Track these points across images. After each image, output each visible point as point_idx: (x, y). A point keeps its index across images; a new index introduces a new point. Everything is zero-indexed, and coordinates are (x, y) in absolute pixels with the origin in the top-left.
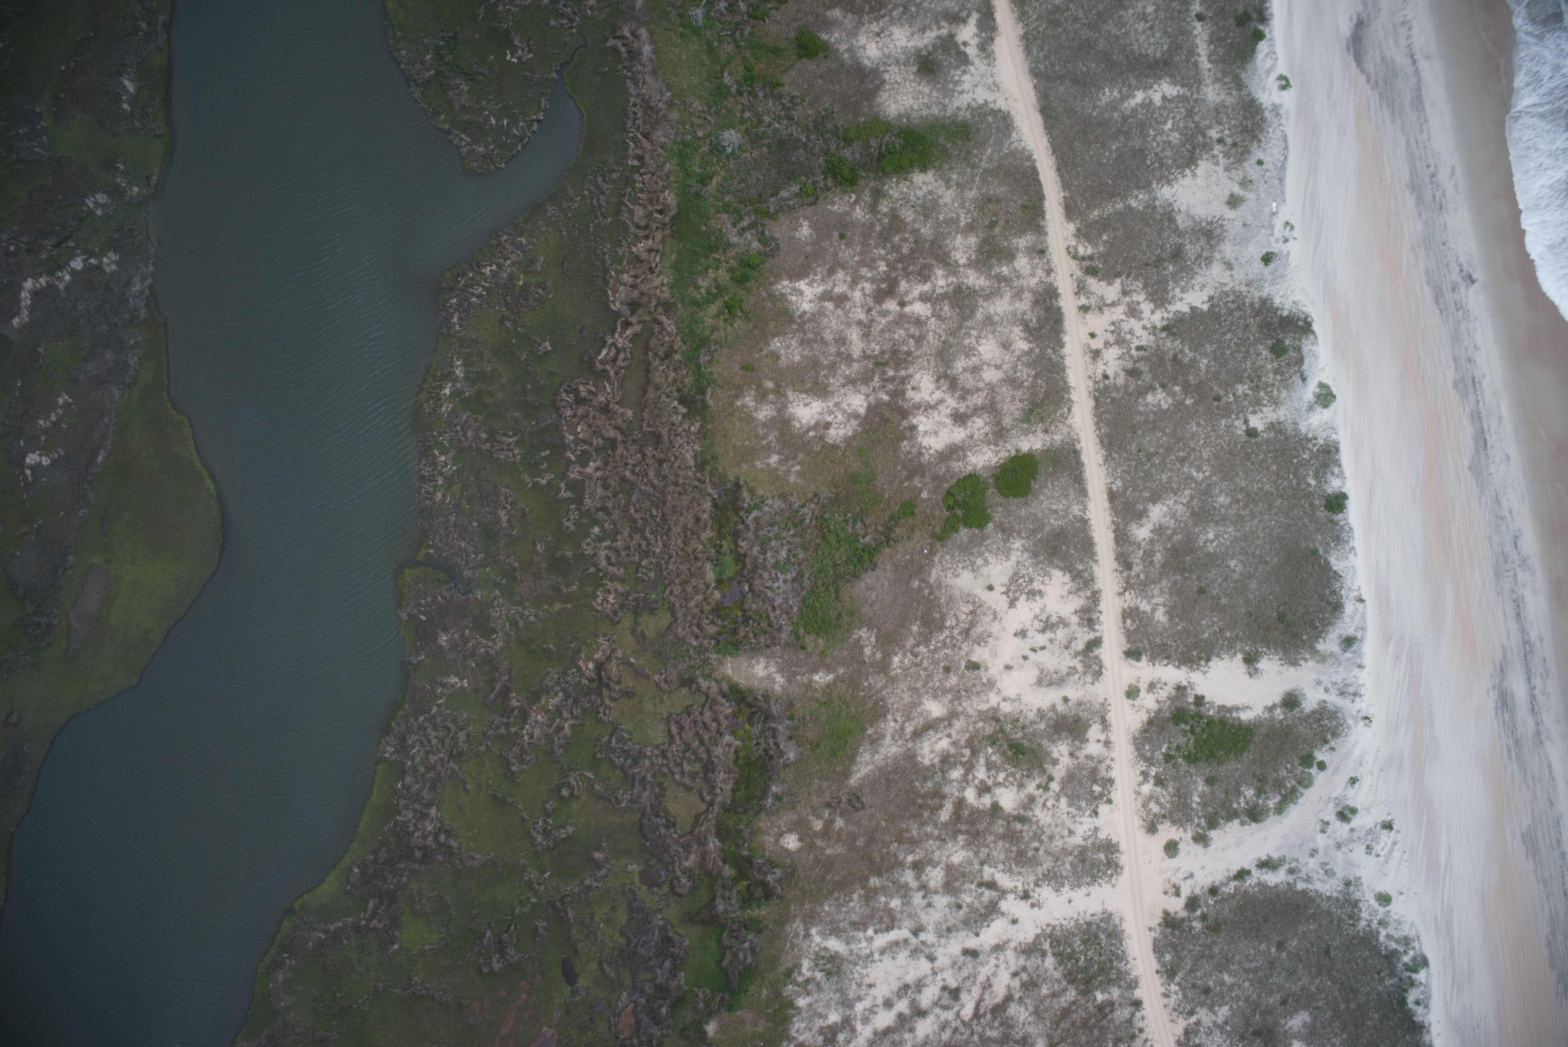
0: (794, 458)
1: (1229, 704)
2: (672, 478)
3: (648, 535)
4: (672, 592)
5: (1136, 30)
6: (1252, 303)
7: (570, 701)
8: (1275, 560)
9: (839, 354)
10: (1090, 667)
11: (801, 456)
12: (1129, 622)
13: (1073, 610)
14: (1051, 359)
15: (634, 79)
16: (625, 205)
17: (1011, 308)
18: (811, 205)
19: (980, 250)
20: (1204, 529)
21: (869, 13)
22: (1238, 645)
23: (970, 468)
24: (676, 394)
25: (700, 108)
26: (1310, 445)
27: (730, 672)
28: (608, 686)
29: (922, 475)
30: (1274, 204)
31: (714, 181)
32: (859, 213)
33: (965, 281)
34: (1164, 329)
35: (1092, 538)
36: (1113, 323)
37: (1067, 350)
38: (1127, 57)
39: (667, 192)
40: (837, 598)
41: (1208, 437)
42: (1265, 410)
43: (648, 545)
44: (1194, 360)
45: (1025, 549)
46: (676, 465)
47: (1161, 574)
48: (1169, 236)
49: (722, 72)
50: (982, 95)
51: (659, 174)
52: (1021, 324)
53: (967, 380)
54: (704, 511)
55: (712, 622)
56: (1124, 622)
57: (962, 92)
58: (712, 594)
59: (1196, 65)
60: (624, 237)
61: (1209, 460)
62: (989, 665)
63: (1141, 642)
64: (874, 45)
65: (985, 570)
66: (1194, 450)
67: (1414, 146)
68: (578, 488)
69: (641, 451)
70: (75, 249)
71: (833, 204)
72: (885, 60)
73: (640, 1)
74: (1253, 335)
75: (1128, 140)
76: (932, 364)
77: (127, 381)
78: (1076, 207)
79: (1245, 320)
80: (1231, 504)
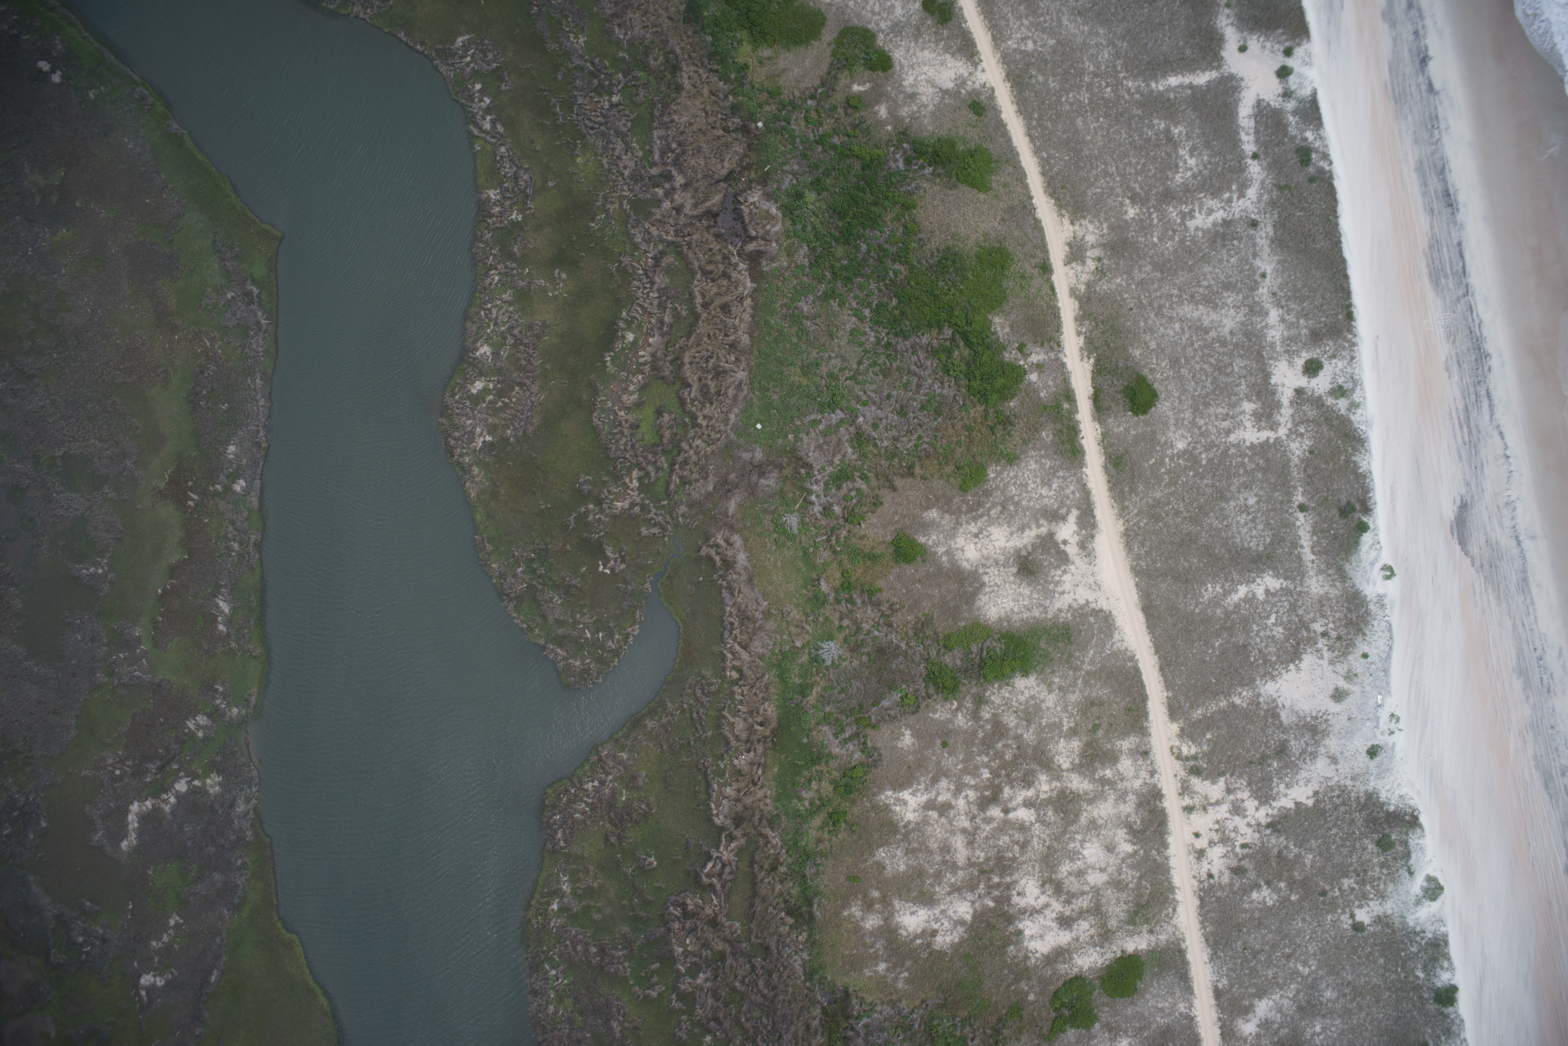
0: (902, 966)
2: (781, 987)
5: (1238, 522)
6: (1358, 798)
9: (944, 862)
11: (908, 963)
14: (1155, 860)
15: (730, 588)
16: (725, 717)
17: (1115, 811)
18: (913, 713)
19: (1083, 754)
20: (1311, 1022)
21: (966, 513)
23: (1076, 970)
24: (783, 905)
25: (798, 617)
26: (1418, 938)
30: (1380, 697)
31: (814, 692)
32: (961, 720)
33: (1069, 785)
34: (1268, 826)
35: (1199, 1034)
36: (1217, 822)
37: (1171, 851)
38: (1229, 551)
39: (767, 704)
41: (1314, 932)
42: (1371, 903)
44: (1298, 856)
46: (785, 975)
48: (1274, 733)
49: (819, 580)
50: (1083, 595)
51: (758, 685)
52: (1126, 827)
53: (1073, 885)
54: (814, 1018)
57: (1063, 593)
59: (1299, 557)
60: (727, 751)
61: (1315, 955)
64: (972, 546)
66: (1299, 946)
67: (1520, 629)
68: (689, 999)
69: (750, 962)
70: (179, 771)
71: (935, 711)
72: (984, 562)
73: (732, 506)
74: (1359, 829)
75: (1231, 636)
76: (1037, 869)
77: (236, 901)
78: (1180, 707)
79: (1351, 814)
80: (1338, 998)
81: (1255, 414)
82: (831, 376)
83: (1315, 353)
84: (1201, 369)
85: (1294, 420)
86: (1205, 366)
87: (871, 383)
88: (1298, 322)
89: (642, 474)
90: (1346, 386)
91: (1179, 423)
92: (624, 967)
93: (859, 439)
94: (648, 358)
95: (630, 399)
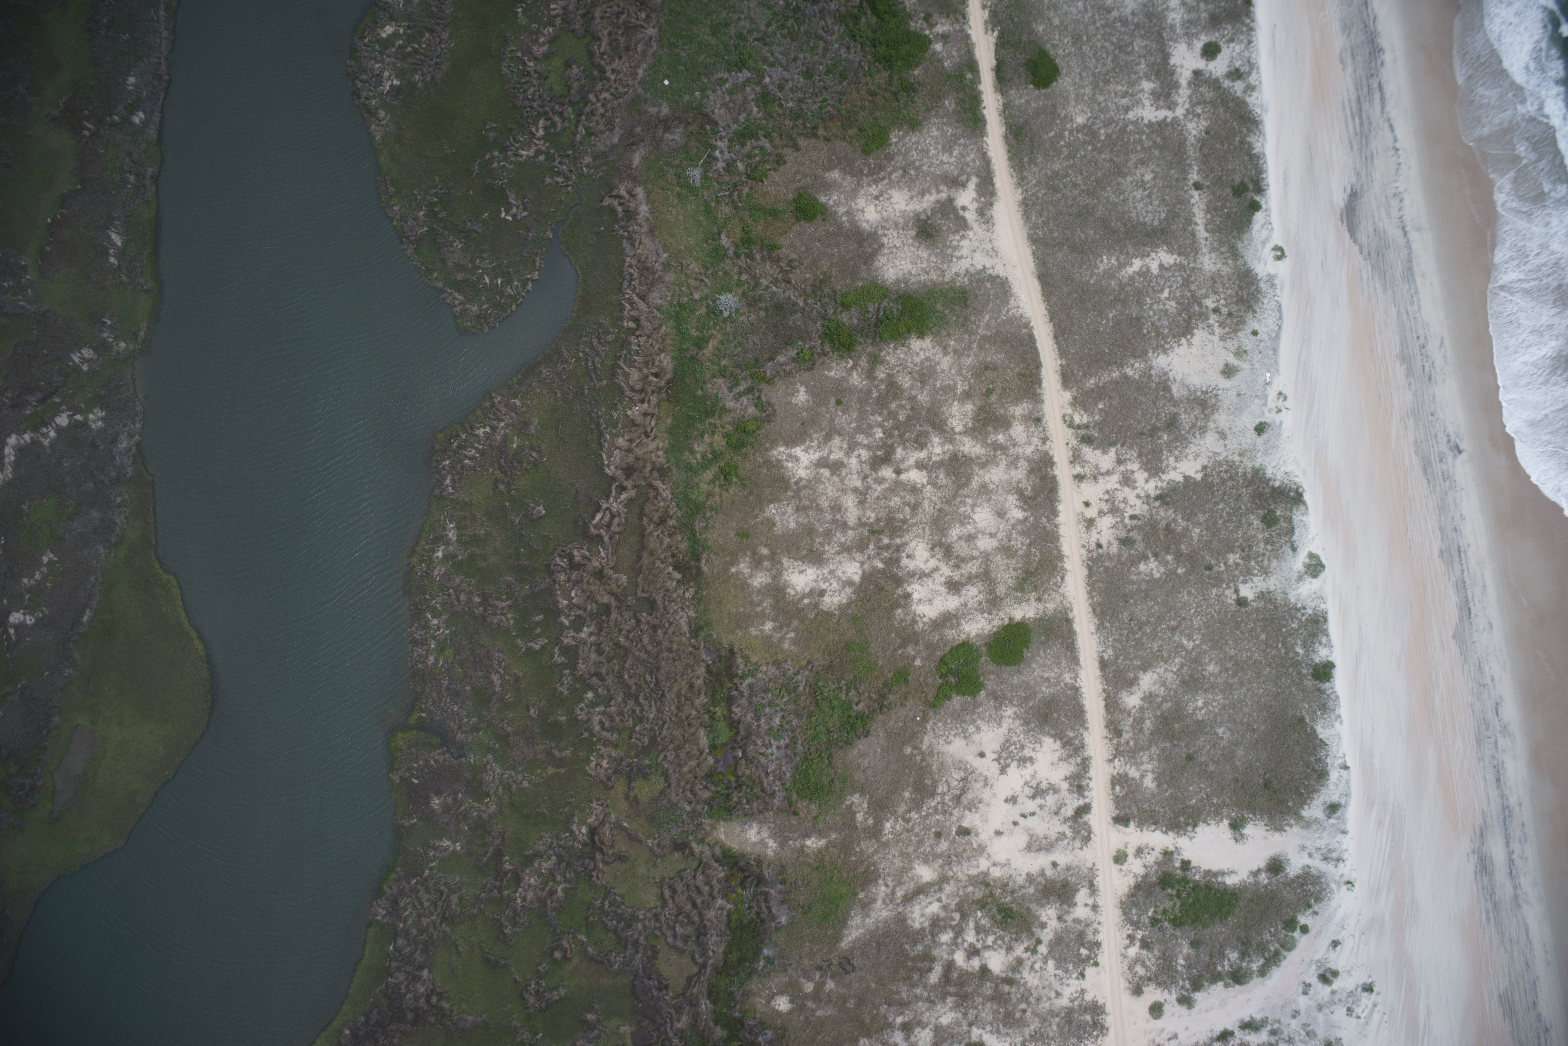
0: (789, 626)
1: (1215, 869)
2: (666, 644)
3: (642, 701)
4: (665, 757)
5: (1134, 198)
6: (1245, 473)
7: (563, 865)
8: (1263, 728)
9: (834, 521)
10: (1079, 832)
11: (795, 623)
12: (1118, 788)
13: (1063, 777)
14: (1045, 528)
15: (630, 239)
16: (621, 368)
17: (1006, 476)
18: (808, 370)
19: (976, 418)
20: (1193, 696)
21: (868, 175)
22: (1225, 811)
23: (964, 636)
24: (670, 560)
25: (697, 270)
26: (1299, 615)
27: (722, 836)
28: (601, 851)
29: (916, 643)
30: (1268, 375)
31: (711, 345)
32: (856, 379)
33: (962, 449)
34: (1157, 498)
35: (1083, 705)
36: (1107, 492)
37: (1061, 519)
38: (1125, 225)
39: (663, 355)
40: (830, 764)
41: (1199, 606)
42: (1255, 579)
43: (642, 710)
44: (1186, 530)
45: (1017, 717)
46: (670, 631)
47: (1150, 741)
48: (1164, 405)
49: (719, 233)
50: (980, 261)
51: (655, 336)
52: (1016, 493)
53: (962, 548)
54: (698, 678)
55: (706, 787)
56: (1113, 788)
57: (960, 258)
58: (705, 759)
59: (1193, 234)
60: (620, 401)
61: (1199, 629)
62: (980, 830)
63: (1130, 808)
64: (872, 208)
65: (976, 738)
66: (1184, 619)
67: (1405, 317)
68: (572, 653)
69: (635, 617)
70: (60, 404)
71: (830, 369)
72: (884, 224)
73: (637, 159)
74: (1245, 505)
75: (1125, 308)
76: (927, 531)
77: (113, 539)
78: (1073, 375)
79: (1237, 490)
80: (1220, 672)
81: (1153, 93)
82: (740, 37)
83: (1213, 37)
84: (1102, 47)
85: (1191, 101)
86: (1107, 44)
87: (779, 45)
88: (1198, 5)
89: (549, 123)
90: (1242, 69)
91: (1079, 99)
92: (507, 619)
93: (765, 98)
94: (559, 11)
95: (539, 50)
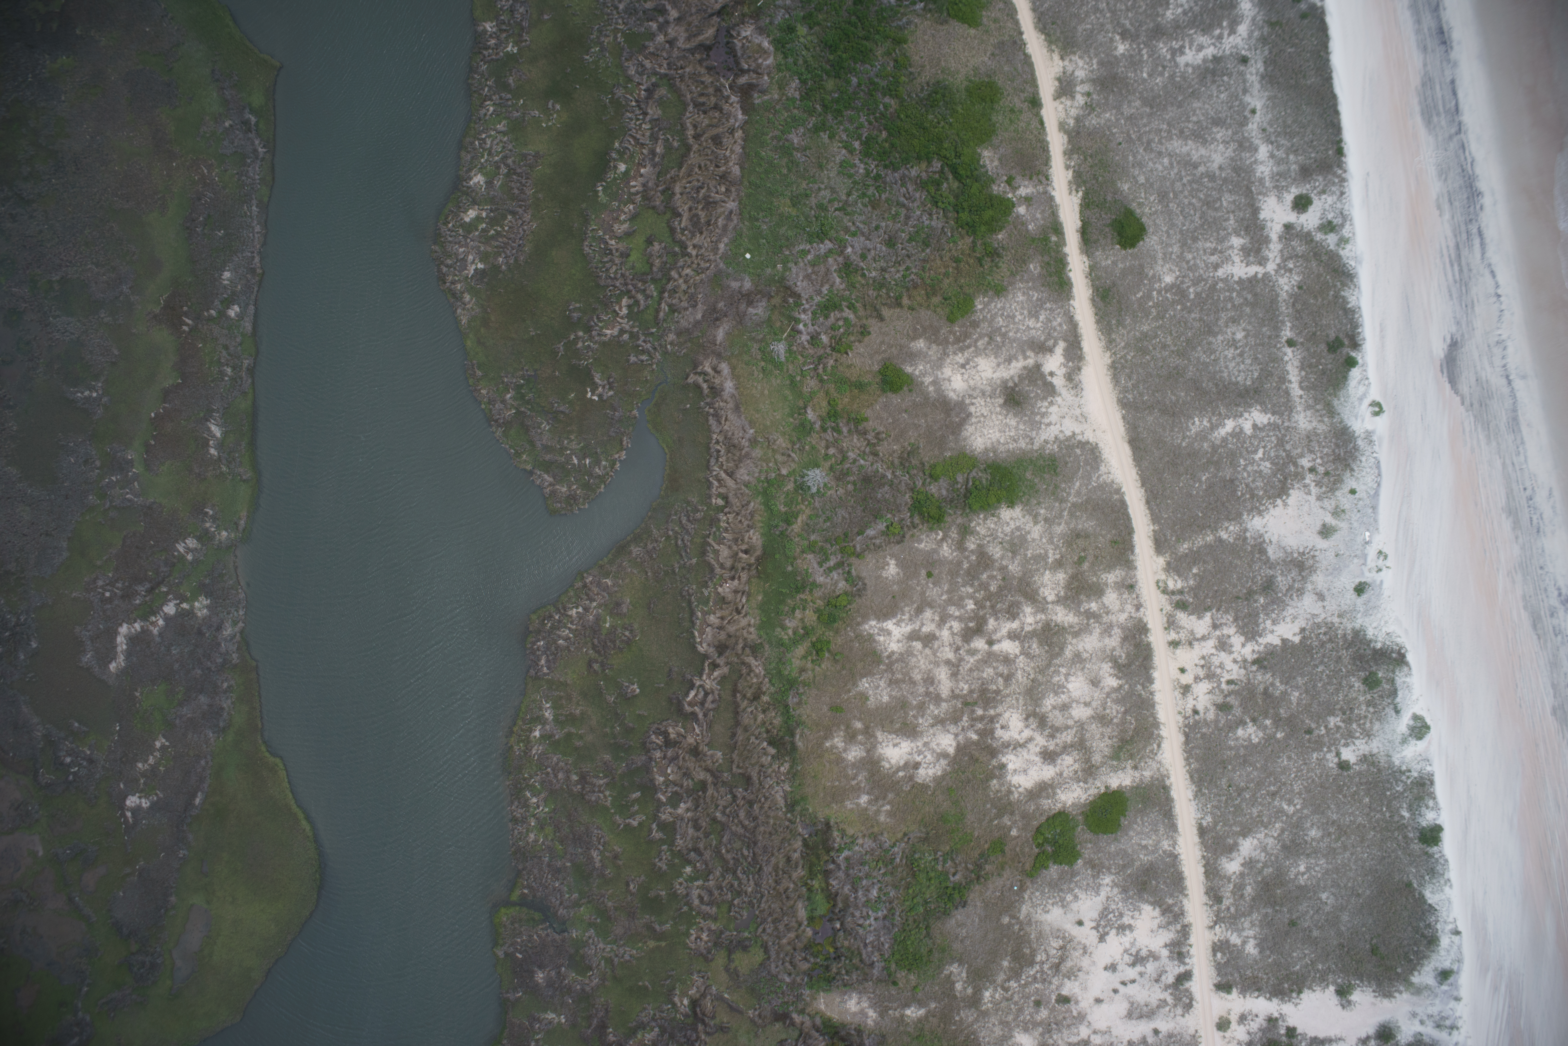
0: (884, 798)
1: (1322, 1035)
2: (762, 818)
3: (740, 875)
4: (764, 930)
5: (1226, 357)
6: (1345, 635)
7: (666, 1036)
8: (1368, 892)
9: (928, 694)
10: (1180, 999)
11: (890, 796)
12: (1219, 955)
13: (1162, 944)
14: (1140, 695)
15: (716, 416)
16: (710, 545)
17: (1100, 644)
18: (898, 543)
19: (1068, 587)
20: (1295, 861)
21: (954, 344)
22: (1331, 977)
23: (1059, 805)
24: (765, 735)
25: (784, 445)
26: (1404, 778)
27: (822, 1007)
28: (703, 1022)
29: (1012, 813)
30: (1367, 534)
31: (799, 520)
32: (946, 551)
33: (1054, 618)
34: (1254, 662)
35: (1182, 872)
36: (1203, 658)
37: (1156, 686)
38: (1217, 385)
39: (752, 532)
40: (928, 935)
41: (1299, 770)
42: (1357, 742)
43: (740, 884)
44: (1285, 693)
45: (1115, 884)
46: (766, 806)
47: (1252, 907)
48: (1260, 568)
49: (805, 408)
50: (1069, 427)
51: (743, 512)
52: (1111, 661)
53: (1057, 719)
54: (795, 851)
55: (805, 959)
56: (1214, 955)
57: (1049, 424)
58: (804, 931)
59: (1287, 392)
60: (711, 579)
61: (1300, 794)
62: (1080, 998)
63: (1232, 975)
64: (959, 377)
65: (1074, 906)
66: (1285, 784)
68: (669, 829)
69: (731, 792)
70: (167, 593)
71: (920, 541)
72: (971, 392)
73: (720, 335)
74: (1346, 667)
75: (1218, 470)
76: (1021, 702)
77: (221, 724)
78: (1166, 540)
79: (1337, 652)
80: (1323, 837)
81: (1243, 249)
82: (821, 207)
83: (1304, 189)
84: (1190, 204)
85: (1282, 256)
86: (1194, 201)
87: (860, 214)
88: (1287, 158)
89: (631, 301)
90: (1335, 221)
91: (1167, 257)
92: (605, 796)
93: (848, 269)
94: (639, 188)
95: (621, 229)
